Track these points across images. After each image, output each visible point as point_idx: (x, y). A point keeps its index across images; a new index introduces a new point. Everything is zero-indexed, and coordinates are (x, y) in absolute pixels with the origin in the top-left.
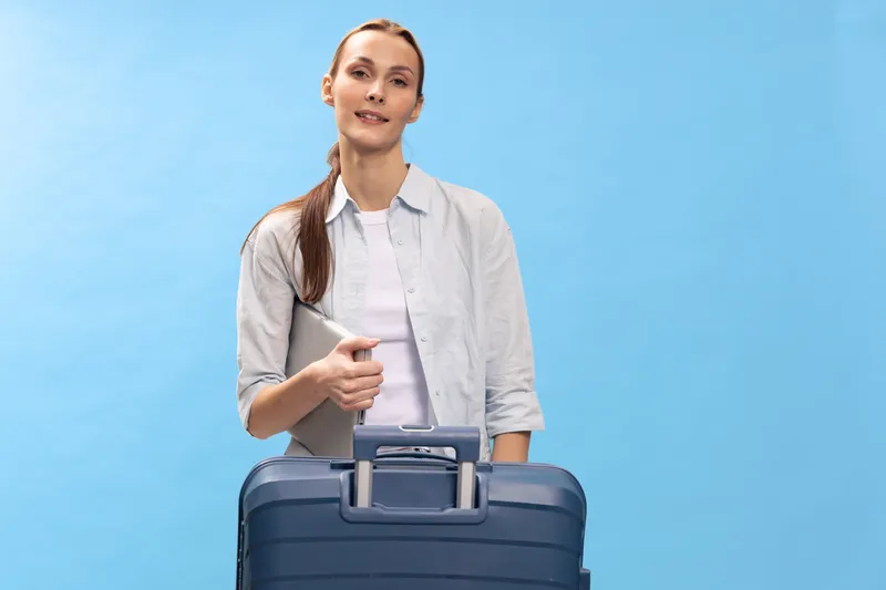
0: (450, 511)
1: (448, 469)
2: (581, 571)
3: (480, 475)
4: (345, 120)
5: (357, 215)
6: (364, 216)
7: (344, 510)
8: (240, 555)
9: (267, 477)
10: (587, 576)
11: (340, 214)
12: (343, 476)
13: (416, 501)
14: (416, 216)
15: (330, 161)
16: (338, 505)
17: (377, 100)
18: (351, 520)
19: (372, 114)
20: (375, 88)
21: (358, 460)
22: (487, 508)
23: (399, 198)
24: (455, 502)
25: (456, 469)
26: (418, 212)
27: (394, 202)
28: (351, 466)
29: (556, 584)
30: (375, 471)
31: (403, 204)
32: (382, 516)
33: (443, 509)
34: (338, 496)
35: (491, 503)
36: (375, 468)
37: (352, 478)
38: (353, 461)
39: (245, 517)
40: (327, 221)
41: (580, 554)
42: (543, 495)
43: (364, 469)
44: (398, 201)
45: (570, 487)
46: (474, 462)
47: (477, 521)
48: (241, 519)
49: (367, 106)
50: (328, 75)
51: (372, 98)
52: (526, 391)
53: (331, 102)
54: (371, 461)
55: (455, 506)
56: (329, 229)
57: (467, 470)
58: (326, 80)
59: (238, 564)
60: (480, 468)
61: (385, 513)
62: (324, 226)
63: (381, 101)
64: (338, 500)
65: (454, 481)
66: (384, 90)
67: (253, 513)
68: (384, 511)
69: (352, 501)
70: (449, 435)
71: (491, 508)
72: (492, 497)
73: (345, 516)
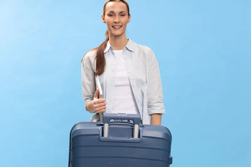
0: (131, 139)
1: (131, 126)
2: (170, 157)
3: (140, 128)
5: (113, 51)
6: (115, 51)
7: (100, 138)
8: (70, 150)
9: (78, 128)
10: (172, 158)
11: (108, 51)
12: (100, 128)
13: (121, 136)
14: (131, 52)
16: (98, 136)
18: (102, 140)
19: (117, 26)
20: (116, 20)
21: (104, 123)
22: (142, 138)
23: (126, 47)
24: (133, 136)
25: (133, 126)
26: (131, 51)
28: (102, 125)
29: (162, 161)
30: (109, 126)
31: (127, 49)
32: (111, 140)
33: (129, 138)
34: (98, 134)
35: (143, 136)
36: (109, 125)
37: (103, 128)
38: (103, 123)
39: (71, 139)
40: (104, 52)
41: (169, 152)
42: (159, 134)
43: (106, 126)
44: (126, 48)
45: (167, 132)
46: (139, 125)
47: (139, 142)
48: (70, 140)
50: (103, 14)
51: (116, 22)
52: (160, 102)
54: (108, 124)
55: (133, 137)
56: (105, 55)
57: (136, 127)
59: (69, 153)
61: (112, 139)
62: (103, 54)
63: (119, 22)
64: (99, 135)
65: (133, 129)
67: (74, 138)
68: (112, 138)
69: (103, 135)
70: (131, 116)
71: (143, 138)
72: (144, 135)
73: (101, 140)
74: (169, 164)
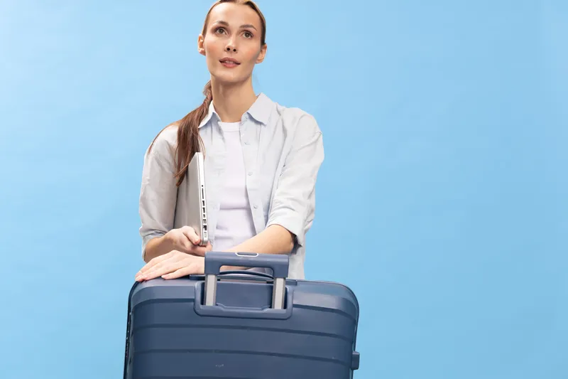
0: (267, 310)
1: (268, 283)
2: (354, 353)
3: (288, 287)
4: (213, 65)
5: (219, 123)
7: (196, 307)
8: (128, 335)
10: (357, 357)
11: (209, 123)
12: (197, 284)
14: (259, 126)
15: (205, 92)
16: (192, 303)
17: (232, 50)
18: (201, 314)
19: (229, 60)
20: (231, 43)
21: (207, 275)
22: (292, 309)
23: (248, 113)
24: (271, 305)
25: (272, 283)
26: (260, 123)
27: (244, 116)
28: (203, 279)
29: (336, 361)
30: (219, 282)
31: (251, 118)
32: (222, 311)
33: (263, 309)
34: (193, 297)
35: (295, 306)
36: (219, 280)
37: (203, 286)
39: (132, 309)
41: (352, 341)
42: (330, 302)
43: (211, 280)
44: (247, 116)
45: (348, 297)
46: (285, 279)
47: (285, 318)
48: (129, 311)
49: (226, 55)
50: (201, 35)
51: (228, 49)
53: (203, 53)
54: (216, 275)
55: (271, 307)
56: (200, 132)
57: (280, 283)
58: (200, 38)
59: (127, 341)
60: (288, 283)
61: (222, 309)
63: (235, 50)
64: (193, 300)
65: (271, 290)
66: (236, 42)
67: (136, 308)
68: (224, 308)
69: (203, 301)
70: (268, 260)
71: (294, 309)
72: (295, 302)
73: (198, 311)
74: (353, 369)
